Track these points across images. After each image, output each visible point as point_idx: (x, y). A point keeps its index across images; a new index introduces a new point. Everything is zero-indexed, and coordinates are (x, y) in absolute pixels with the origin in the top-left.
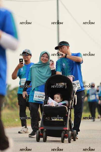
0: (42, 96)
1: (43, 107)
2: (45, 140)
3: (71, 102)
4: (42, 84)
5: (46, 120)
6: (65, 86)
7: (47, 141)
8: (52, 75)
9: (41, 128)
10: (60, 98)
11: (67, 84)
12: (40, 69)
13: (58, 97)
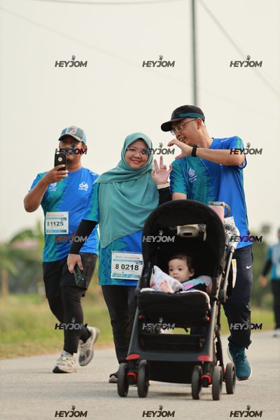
0: (134, 264)
1: (138, 296)
2: (143, 393)
3: (219, 281)
4: (133, 229)
5: (146, 333)
6: (201, 233)
7: (148, 394)
8: (161, 202)
9: (132, 355)
10: (186, 269)
11: (207, 229)
12: (123, 187)
13: (181, 268)
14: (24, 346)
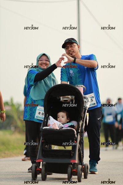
1: (42, 131)
3: (81, 123)
5: (45, 149)
6: (72, 100)
9: (39, 160)
13: (63, 116)
14: (5, 153)
